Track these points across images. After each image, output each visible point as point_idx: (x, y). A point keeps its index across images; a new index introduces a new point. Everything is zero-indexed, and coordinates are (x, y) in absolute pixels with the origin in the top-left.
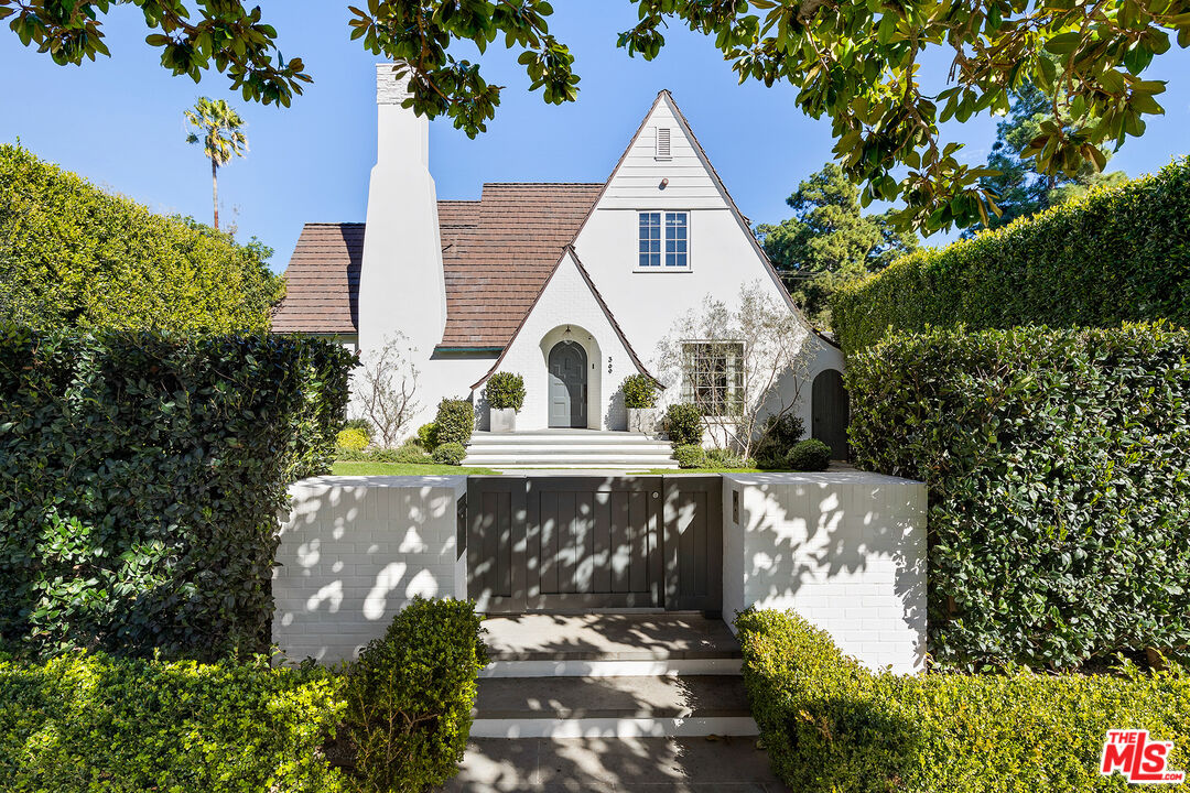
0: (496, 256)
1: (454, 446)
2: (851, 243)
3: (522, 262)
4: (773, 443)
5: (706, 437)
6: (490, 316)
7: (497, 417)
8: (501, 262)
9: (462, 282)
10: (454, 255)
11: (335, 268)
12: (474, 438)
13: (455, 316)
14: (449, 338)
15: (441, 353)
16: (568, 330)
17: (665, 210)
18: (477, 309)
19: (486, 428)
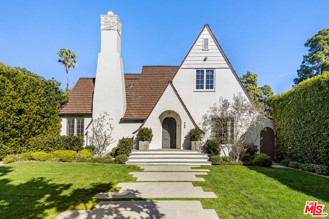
0: (145, 88)
1: (124, 156)
2: (255, 94)
3: (155, 90)
4: (248, 155)
5: (222, 152)
6: (142, 108)
7: (141, 144)
8: (147, 90)
9: (133, 97)
10: (131, 88)
11: (88, 92)
12: (133, 152)
13: (129, 108)
14: (126, 116)
15: (123, 121)
16: (170, 113)
17: (206, 69)
18: (137, 106)
19: (137, 148)
